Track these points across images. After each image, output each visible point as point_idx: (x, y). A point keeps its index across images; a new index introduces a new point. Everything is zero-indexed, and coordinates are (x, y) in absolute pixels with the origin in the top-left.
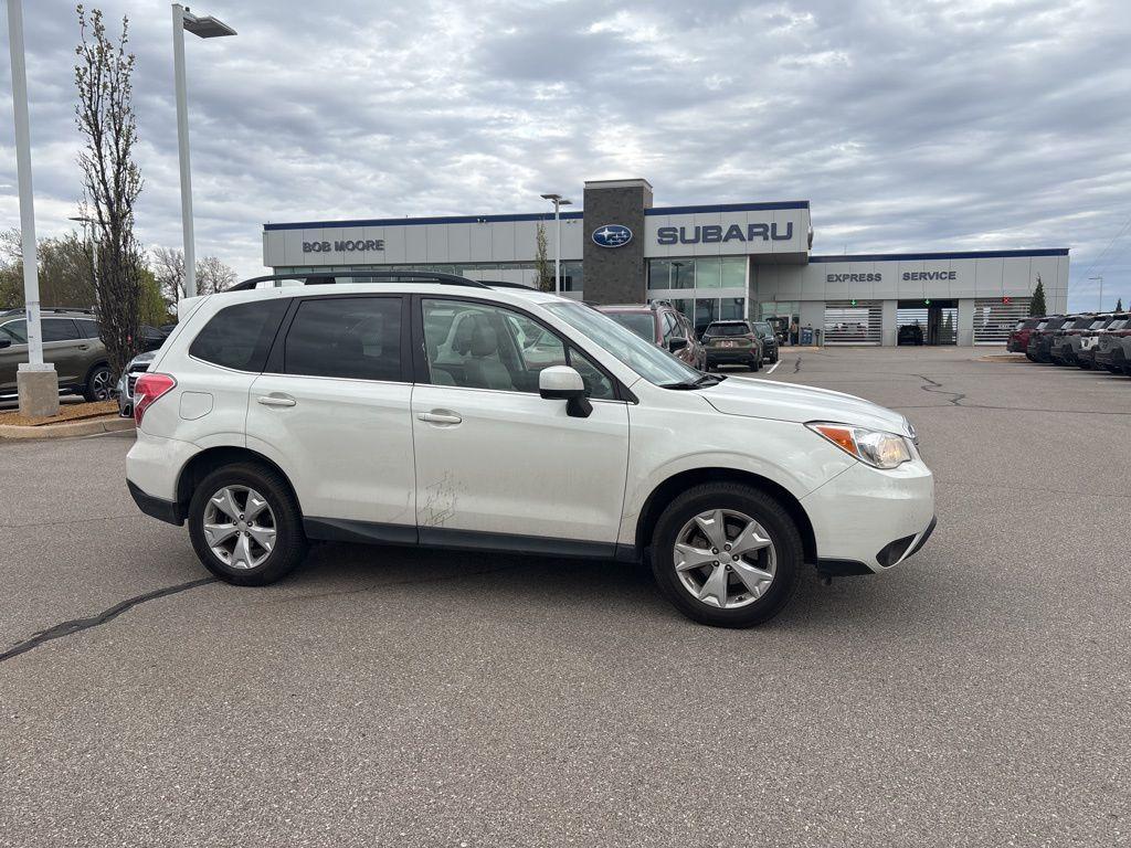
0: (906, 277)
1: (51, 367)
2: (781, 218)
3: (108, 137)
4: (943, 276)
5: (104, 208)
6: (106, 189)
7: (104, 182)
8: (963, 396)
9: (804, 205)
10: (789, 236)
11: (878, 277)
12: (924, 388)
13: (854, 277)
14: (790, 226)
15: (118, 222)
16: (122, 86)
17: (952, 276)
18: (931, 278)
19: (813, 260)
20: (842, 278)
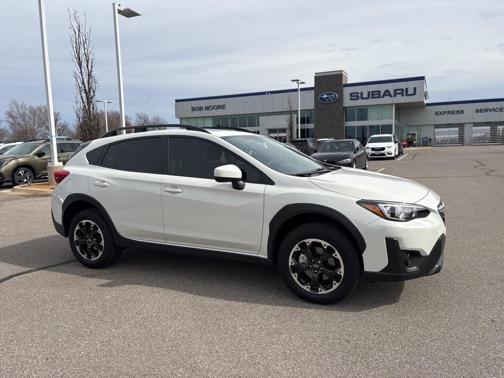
0: (477, 111)
1: (61, 163)
2: (410, 85)
3: (84, 64)
4: (497, 110)
5: (84, 95)
6: (84, 86)
7: (83, 83)
8: (493, 171)
9: (422, 78)
10: (414, 94)
11: (462, 112)
12: (474, 167)
13: (449, 112)
14: (415, 89)
15: (89, 100)
16: (87, 41)
17: (501, 110)
18: (491, 111)
19: (428, 105)
20: (443, 113)
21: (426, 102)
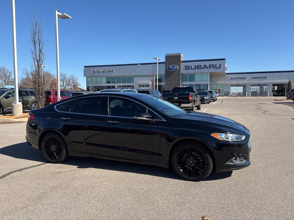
0: (253, 78)
2: (218, 63)
4: (263, 78)
9: (224, 59)
10: (220, 67)
14: (220, 65)
17: (265, 78)
18: (260, 78)
19: (227, 74)
20: (235, 79)
21: (226, 72)
